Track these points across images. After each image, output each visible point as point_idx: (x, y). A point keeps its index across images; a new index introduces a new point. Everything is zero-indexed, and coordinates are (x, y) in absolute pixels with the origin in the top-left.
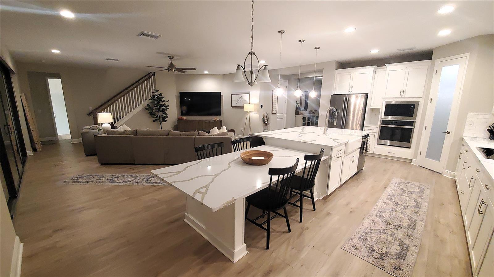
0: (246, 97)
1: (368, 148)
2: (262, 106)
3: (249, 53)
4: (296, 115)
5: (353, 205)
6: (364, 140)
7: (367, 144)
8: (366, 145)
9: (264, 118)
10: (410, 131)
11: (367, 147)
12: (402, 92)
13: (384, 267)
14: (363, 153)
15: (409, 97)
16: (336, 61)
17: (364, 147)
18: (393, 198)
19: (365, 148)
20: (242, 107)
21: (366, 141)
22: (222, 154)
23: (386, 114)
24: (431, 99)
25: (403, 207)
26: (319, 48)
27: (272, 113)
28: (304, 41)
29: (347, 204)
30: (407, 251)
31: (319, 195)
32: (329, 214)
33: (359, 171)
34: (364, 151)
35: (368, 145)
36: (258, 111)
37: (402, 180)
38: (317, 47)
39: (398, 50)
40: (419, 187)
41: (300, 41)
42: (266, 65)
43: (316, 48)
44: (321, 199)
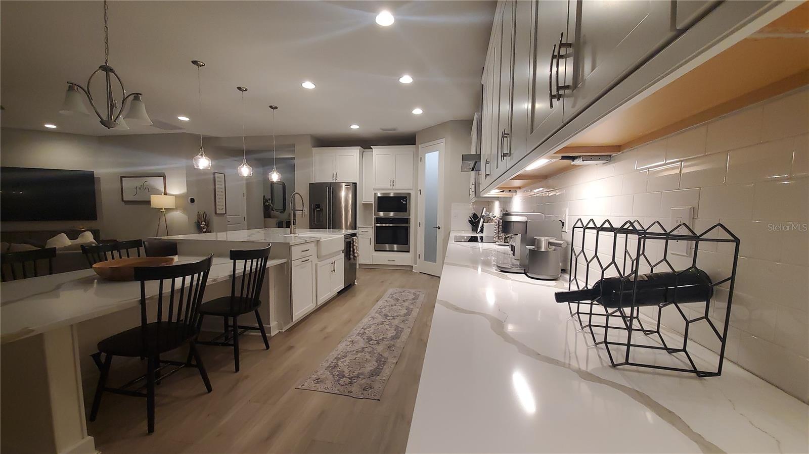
0: (158, 183)
1: (356, 251)
2: (192, 200)
3: (100, 68)
4: (265, 218)
5: (329, 330)
6: (348, 240)
7: (353, 245)
8: (353, 248)
9: (198, 222)
10: (407, 230)
11: (354, 250)
12: (392, 182)
13: (352, 392)
14: (350, 259)
15: (400, 187)
16: (311, 135)
17: (350, 251)
18: (383, 310)
19: (351, 253)
20: (149, 202)
21: (352, 242)
22: (51, 274)
23: (380, 209)
24: (420, 190)
25: (392, 318)
26: (276, 108)
27: (216, 213)
28: (246, 90)
29: (322, 330)
30: (384, 365)
31: (280, 326)
32: (291, 348)
33: (349, 287)
34: (352, 257)
35: (355, 247)
36: (185, 210)
37: (398, 289)
38: (274, 105)
39: (381, 129)
40: (414, 294)
41: (239, 88)
42: (137, 94)
43: (271, 107)
44: (283, 331)
